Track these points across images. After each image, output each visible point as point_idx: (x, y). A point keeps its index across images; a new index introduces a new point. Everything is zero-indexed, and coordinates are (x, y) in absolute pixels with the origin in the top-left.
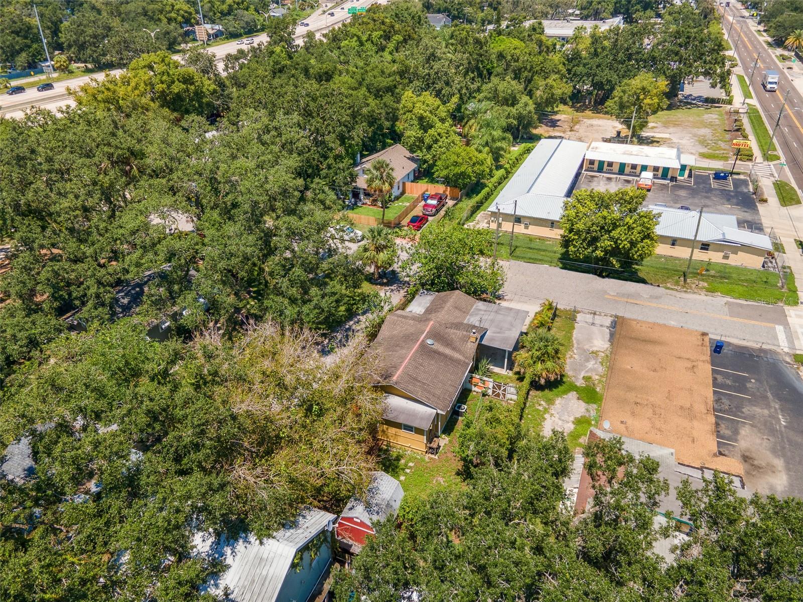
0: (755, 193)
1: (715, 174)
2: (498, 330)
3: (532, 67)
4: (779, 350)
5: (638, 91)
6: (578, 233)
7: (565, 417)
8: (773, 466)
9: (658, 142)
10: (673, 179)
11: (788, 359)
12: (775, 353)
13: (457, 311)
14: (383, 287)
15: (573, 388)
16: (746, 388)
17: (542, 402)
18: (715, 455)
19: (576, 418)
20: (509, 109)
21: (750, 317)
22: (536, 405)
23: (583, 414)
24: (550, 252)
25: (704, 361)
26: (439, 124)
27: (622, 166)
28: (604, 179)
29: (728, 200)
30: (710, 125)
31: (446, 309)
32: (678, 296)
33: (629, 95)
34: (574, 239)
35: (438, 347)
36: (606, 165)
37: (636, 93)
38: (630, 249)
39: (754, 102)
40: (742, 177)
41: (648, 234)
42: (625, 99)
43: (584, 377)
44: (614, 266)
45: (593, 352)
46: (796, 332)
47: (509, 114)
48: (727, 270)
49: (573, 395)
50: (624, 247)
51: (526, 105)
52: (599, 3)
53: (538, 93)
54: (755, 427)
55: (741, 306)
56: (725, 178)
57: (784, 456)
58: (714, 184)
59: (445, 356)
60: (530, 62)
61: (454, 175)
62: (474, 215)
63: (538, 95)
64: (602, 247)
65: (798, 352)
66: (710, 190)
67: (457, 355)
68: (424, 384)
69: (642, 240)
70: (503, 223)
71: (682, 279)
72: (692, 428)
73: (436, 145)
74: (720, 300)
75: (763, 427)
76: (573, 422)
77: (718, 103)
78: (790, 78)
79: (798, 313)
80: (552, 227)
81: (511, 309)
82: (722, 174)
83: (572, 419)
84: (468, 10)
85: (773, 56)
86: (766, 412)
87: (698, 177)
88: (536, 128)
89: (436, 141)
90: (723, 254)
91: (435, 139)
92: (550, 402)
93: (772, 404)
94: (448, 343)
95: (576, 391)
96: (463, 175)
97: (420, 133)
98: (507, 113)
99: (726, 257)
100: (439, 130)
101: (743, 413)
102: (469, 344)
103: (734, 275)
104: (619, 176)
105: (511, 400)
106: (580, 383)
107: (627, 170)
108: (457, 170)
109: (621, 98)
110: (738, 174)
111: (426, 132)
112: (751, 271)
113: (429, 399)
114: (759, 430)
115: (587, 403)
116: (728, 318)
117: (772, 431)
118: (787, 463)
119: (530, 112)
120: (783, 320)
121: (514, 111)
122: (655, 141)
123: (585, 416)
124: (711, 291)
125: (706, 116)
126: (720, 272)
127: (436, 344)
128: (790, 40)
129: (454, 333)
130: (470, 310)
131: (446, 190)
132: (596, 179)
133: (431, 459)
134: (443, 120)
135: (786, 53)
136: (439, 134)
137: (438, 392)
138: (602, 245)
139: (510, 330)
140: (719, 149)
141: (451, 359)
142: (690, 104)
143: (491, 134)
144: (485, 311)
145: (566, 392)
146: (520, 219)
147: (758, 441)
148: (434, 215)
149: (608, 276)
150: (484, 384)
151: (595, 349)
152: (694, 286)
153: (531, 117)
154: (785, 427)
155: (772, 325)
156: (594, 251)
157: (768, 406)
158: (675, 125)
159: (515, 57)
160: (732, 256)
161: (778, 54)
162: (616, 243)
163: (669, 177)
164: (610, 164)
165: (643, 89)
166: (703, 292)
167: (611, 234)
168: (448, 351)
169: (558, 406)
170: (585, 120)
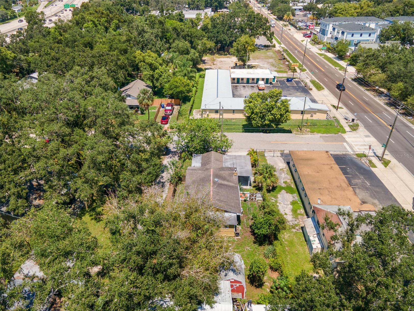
0: (306, 86)
1: (287, 79)
2: (241, 167)
3: (191, 34)
4: (350, 154)
5: (245, 44)
6: (256, 114)
7: (286, 203)
8: (375, 203)
9: (255, 67)
10: (271, 83)
11: (355, 157)
12: (349, 155)
13: (218, 162)
14: (165, 156)
15: (282, 188)
16: (348, 172)
17: (273, 198)
18: (361, 204)
19: (291, 202)
20: (186, 56)
21: (332, 141)
22: (271, 200)
23: (293, 199)
24: (237, 125)
25: (334, 164)
26: (160, 67)
27: (248, 79)
28: (242, 87)
29: (297, 90)
30: (271, 57)
31: (212, 161)
32: (301, 137)
33: (241, 46)
34: (254, 118)
35: (220, 181)
36: (240, 80)
37: (243, 44)
38: (281, 118)
39: (283, 45)
40: (297, 80)
41: (288, 110)
42: (239, 47)
43: (284, 182)
44: (273, 127)
45: (281, 170)
46: (352, 144)
47: (187, 59)
48: (314, 122)
49: (283, 192)
50: (278, 118)
51: (194, 53)
52: (198, 2)
53: (199, 47)
54: (360, 188)
55: (326, 137)
56: (291, 81)
57: (376, 198)
58: (288, 84)
59: (227, 185)
60: (190, 32)
61: (176, 92)
62: (191, 112)
63: (199, 48)
64: (268, 119)
65: (357, 153)
66: (288, 87)
67: (231, 184)
68: (225, 202)
69: (286, 113)
70: (210, 114)
71: (299, 129)
72: (346, 194)
73: (161, 78)
74: (317, 136)
75: (362, 188)
76: (291, 204)
77: (270, 47)
78: (292, 34)
79: (348, 136)
80: (234, 113)
81: (241, 156)
82: (290, 79)
83: (289, 203)
84: (134, 5)
85: (280, 25)
86: (360, 181)
87: (280, 81)
88: (199, 65)
89: (160, 76)
90: (310, 115)
91: (160, 75)
92: (276, 197)
93: (361, 177)
94: (224, 179)
95: (284, 189)
96: (181, 92)
97: (151, 73)
98: (186, 59)
99: (312, 116)
100: (161, 70)
101: (352, 183)
102: (234, 177)
103: (318, 124)
104: (248, 85)
105: (259, 200)
106: (283, 185)
107: (250, 81)
108: (178, 90)
109: (237, 47)
110: (295, 78)
111: (154, 71)
112: (323, 121)
113: (231, 209)
114: (362, 189)
115: (291, 194)
116: (324, 143)
117: (367, 189)
118: (379, 200)
119: (197, 57)
120: (344, 140)
121: (189, 57)
122: (253, 67)
123: (294, 200)
124: (312, 132)
125: (268, 53)
126: (312, 123)
127: (219, 180)
128: (285, 17)
129: (224, 173)
130: (222, 160)
131: (172, 101)
132: (238, 87)
133: (238, 239)
134: (161, 65)
135: (285, 23)
136: (161, 72)
137: (233, 204)
138: (268, 118)
139: (246, 166)
140: (281, 68)
141: (229, 186)
142: (259, 48)
143: (187, 70)
144: (229, 159)
145: (280, 191)
146: (217, 111)
147: (364, 194)
148: (171, 115)
149: (269, 133)
150: (245, 195)
151: (281, 168)
152: (305, 131)
153: (197, 59)
154: (370, 185)
155: (341, 143)
156: (264, 121)
157: (360, 179)
158: (258, 58)
159: (182, 29)
160: (314, 115)
161: (282, 24)
162: (274, 116)
163: (269, 83)
164: (242, 79)
165: (246, 42)
166: (310, 133)
167: (272, 112)
168: (226, 183)
169: (280, 198)
170: (217, 59)
